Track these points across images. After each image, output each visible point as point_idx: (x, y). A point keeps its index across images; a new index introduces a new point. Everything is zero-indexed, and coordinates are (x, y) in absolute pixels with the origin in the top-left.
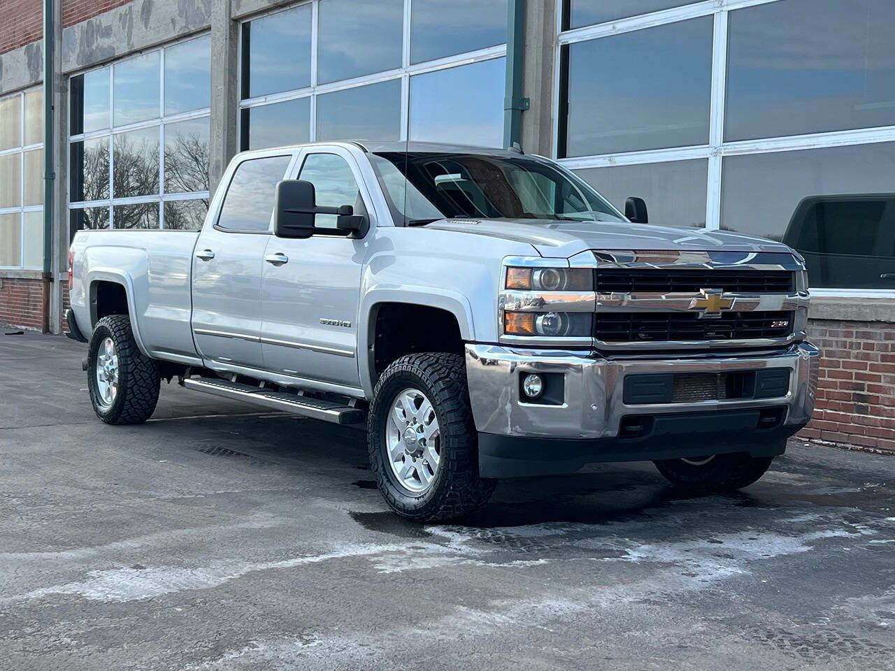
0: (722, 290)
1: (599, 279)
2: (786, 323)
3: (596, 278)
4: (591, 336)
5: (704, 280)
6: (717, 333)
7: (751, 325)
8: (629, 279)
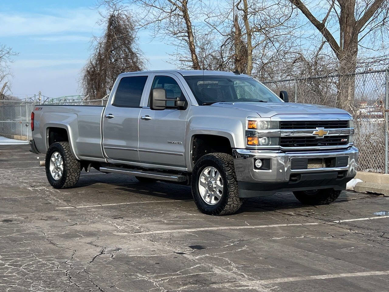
0: (324, 128)
1: (282, 125)
2: (346, 140)
3: (280, 125)
4: (279, 145)
5: (317, 124)
6: (321, 144)
7: (333, 140)
8: (291, 125)
